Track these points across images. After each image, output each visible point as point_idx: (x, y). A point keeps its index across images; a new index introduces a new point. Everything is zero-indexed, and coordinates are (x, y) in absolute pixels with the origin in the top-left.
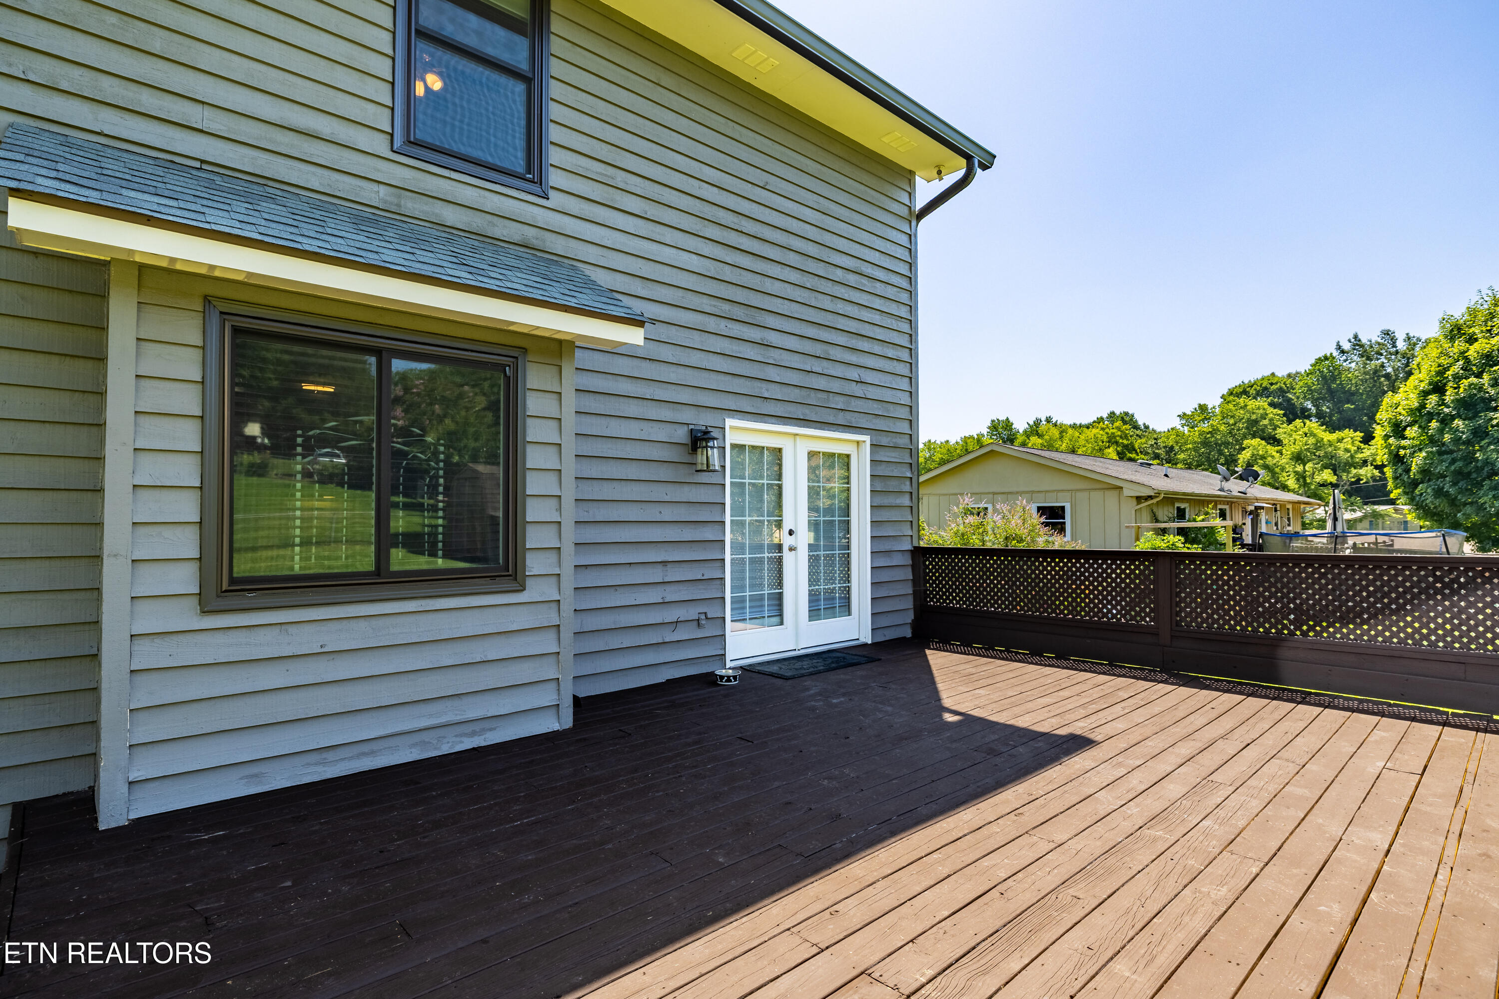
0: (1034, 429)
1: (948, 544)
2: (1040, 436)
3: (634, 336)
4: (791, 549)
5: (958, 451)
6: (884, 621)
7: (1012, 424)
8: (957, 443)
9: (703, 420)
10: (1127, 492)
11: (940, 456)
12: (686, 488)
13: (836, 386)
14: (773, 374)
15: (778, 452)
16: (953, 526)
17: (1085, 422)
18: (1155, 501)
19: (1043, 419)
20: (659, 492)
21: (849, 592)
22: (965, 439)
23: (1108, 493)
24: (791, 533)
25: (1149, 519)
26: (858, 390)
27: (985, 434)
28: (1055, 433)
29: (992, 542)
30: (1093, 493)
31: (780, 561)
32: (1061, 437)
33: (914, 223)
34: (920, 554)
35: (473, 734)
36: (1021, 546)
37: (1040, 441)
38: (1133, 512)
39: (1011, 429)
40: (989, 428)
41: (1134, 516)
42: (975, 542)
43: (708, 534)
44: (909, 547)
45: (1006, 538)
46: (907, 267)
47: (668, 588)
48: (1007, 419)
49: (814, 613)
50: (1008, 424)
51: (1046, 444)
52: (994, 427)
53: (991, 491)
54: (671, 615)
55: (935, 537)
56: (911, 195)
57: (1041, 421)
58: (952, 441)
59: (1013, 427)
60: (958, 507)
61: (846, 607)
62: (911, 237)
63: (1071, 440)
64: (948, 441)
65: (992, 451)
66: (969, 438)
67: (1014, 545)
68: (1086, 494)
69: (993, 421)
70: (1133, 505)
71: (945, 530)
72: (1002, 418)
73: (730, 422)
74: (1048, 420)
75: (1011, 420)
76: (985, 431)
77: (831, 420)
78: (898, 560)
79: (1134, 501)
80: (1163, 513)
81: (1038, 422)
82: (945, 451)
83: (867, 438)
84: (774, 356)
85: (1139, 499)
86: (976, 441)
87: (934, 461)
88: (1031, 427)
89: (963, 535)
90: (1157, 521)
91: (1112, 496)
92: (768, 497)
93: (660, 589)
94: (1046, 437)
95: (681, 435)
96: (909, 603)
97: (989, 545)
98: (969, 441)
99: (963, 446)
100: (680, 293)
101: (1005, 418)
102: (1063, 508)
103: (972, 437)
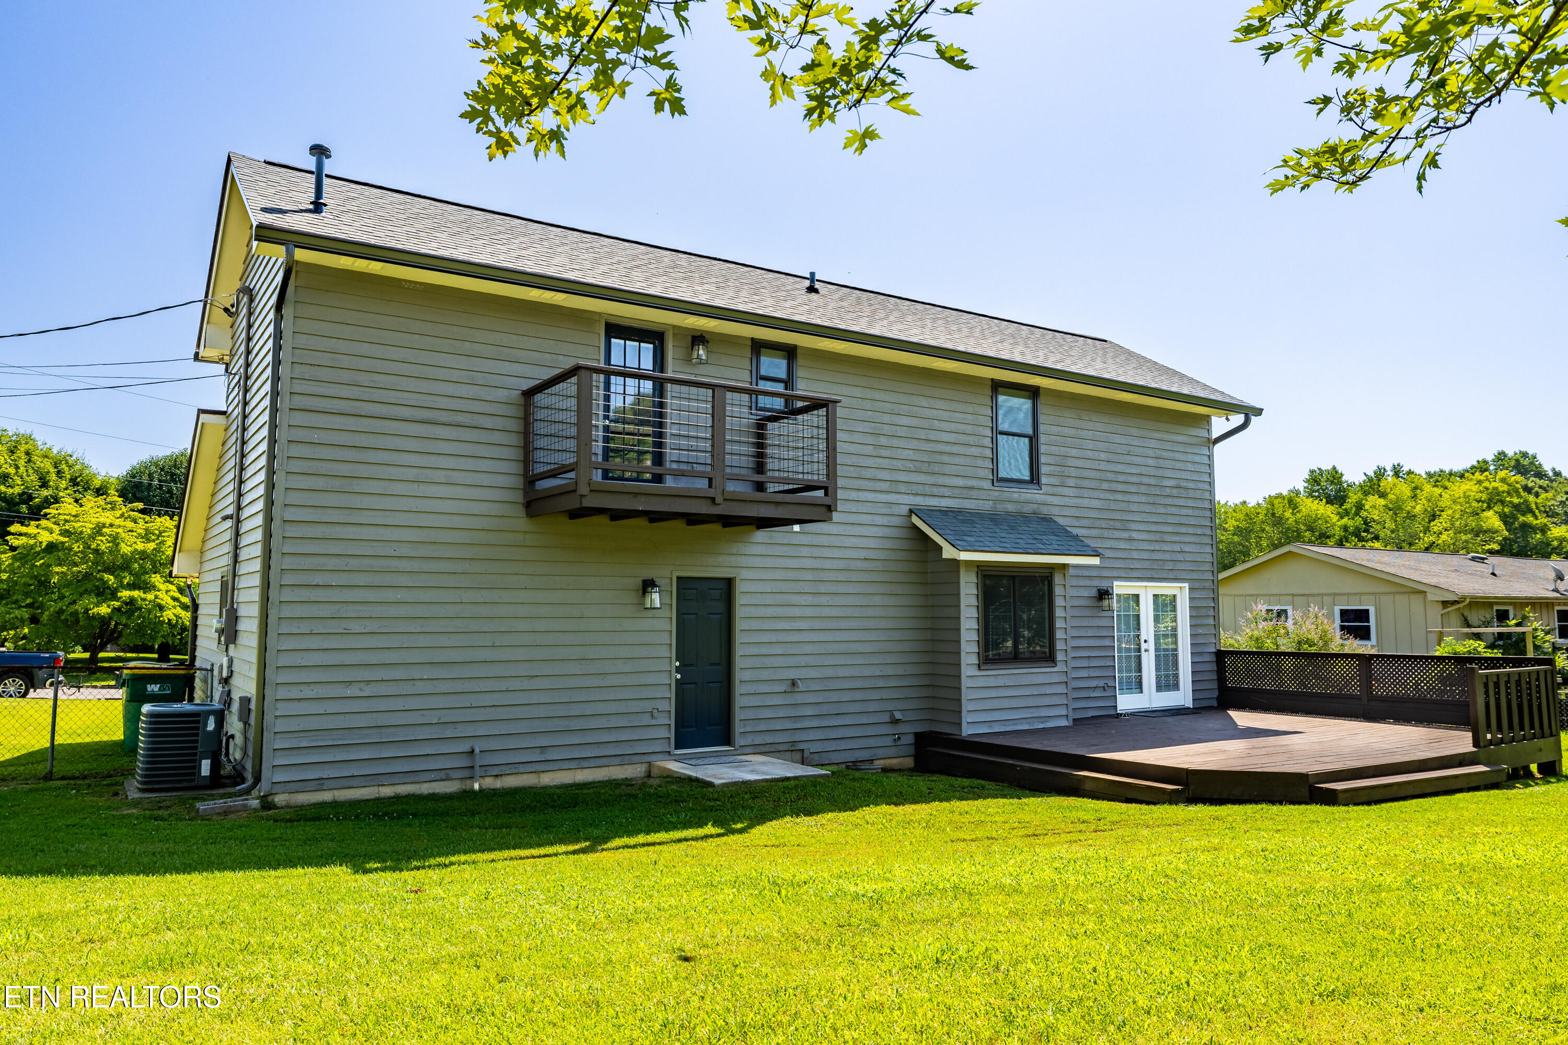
0: (1373, 485)
1: (1243, 648)
2: (1383, 495)
3: (1096, 561)
4: (1146, 651)
5: (1261, 517)
6: (1200, 695)
7: (1342, 475)
8: (1258, 504)
9: (1104, 584)
10: (1430, 597)
11: (1236, 524)
12: (1097, 619)
13: (1167, 556)
14: (1135, 555)
15: (1137, 596)
16: (1248, 631)
17: (1458, 467)
18: (1461, 605)
19: (1389, 468)
20: (1086, 623)
21: (1177, 677)
22: (1271, 500)
23: (1413, 597)
24: (1145, 641)
25: (1459, 623)
26: (1180, 557)
27: (1302, 490)
28: (1405, 490)
29: (1286, 646)
30: (1397, 597)
31: (1139, 657)
32: (1414, 497)
33: (1211, 446)
34: (1221, 655)
35: (1042, 722)
36: (1313, 650)
37: (1382, 502)
38: (1439, 617)
39: (1340, 483)
40: (1307, 481)
41: (1440, 620)
42: (1269, 646)
43: (1107, 643)
44: (1214, 650)
45: (1299, 643)
46: (1208, 476)
47: (1091, 670)
48: (1334, 468)
49: (1159, 688)
50: (1335, 476)
51: (1390, 506)
52: (1315, 479)
53: (1291, 592)
54: (1094, 683)
55: (1231, 641)
56: (1209, 431)
57: (1385, 469)
58: (1252, 503)
59: (1344, 479)
60: (1252, 613)
61: (1176, 687)
62: (1211, 457)
63: (1429, 501)
64: (1245, 502)
65: (1290, 552)
66: (1276, 498)
67: (1305, 648)
68: (1390, 597)
69: (1312, 472)
70: (1439, 610)
71: (1240, 635)
72: (1326, 466)
73: (1116, 583)
74: (1397, 471)
75: (1340, 469)
76: (1301, 486)
77: (1165, 576)
78: (1207, 658)
79: (1440, 606)
80: (1473, 618)
81: (1380, 473)
82: (1242, 516)
83: (1186, 585)
84: (1135, 545)
85: (1445, 604)
86: (1286, 501)
87: (1226, 530)
88: (1370, 480)
89: (1257, 639)
90: (1469, 626)
91: (1416, 601)
92: (1132, 622)
93: (1087, 670)
94: (1391, 496)
95: (1094, 592)
96: (1215, 685)
97: (1283, 649)
98: (1276, 502)
99: (1268, 509)
100: (1091, 520)
101: (1330, 467)
102: (1367, 611)
103: (1279, 496)
